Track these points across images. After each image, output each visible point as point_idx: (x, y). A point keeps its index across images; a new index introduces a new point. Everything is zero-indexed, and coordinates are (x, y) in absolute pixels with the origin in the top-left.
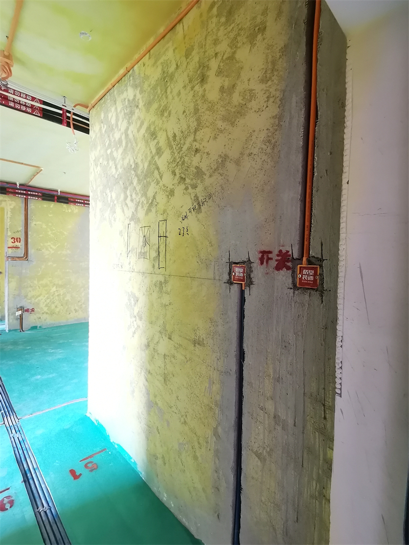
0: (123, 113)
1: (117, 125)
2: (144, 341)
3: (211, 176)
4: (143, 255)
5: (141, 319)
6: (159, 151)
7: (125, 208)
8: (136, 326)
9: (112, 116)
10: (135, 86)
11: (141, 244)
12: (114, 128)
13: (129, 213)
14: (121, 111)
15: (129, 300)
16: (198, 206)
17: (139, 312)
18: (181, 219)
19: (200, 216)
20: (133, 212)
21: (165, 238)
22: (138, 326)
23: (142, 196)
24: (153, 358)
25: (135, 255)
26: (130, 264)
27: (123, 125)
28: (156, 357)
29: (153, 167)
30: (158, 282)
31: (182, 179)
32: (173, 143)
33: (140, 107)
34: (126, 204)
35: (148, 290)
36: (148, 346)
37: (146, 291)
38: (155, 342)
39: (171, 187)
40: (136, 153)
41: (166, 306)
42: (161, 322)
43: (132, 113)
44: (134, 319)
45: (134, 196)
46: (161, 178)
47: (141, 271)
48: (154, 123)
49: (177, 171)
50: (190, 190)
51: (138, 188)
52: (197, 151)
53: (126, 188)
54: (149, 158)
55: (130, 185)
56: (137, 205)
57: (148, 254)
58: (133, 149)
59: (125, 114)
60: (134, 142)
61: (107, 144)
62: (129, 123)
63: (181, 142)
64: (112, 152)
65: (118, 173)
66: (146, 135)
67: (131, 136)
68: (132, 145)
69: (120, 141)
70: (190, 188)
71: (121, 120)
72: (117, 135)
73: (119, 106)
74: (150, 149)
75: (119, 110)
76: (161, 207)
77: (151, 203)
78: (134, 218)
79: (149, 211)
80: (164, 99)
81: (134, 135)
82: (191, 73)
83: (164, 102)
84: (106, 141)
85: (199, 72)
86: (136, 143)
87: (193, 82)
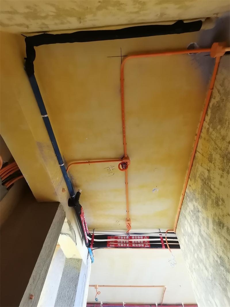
1: (192, 232)
9: (187, 227)
10: (191, 200)
12: (192, 235)
14: (191, 221)
33: (200, 210)
43: (198, 218)
48: (215, 215)
59: (194, 221)
61: (192, 251)
62: (199, 226)
64: (198, 255)
66: (215, 228)
67: (205, 235)
68: (209, 242)
71: (193, 227)
72: (196, 240)
73: (188, 218)
80: (213, 194)
81: (206, 233)
82: (220, 166)
83: (214, 196)
84: (191, 248)
85: (225, 161)
86: (211, 238)
87: (225, 169)
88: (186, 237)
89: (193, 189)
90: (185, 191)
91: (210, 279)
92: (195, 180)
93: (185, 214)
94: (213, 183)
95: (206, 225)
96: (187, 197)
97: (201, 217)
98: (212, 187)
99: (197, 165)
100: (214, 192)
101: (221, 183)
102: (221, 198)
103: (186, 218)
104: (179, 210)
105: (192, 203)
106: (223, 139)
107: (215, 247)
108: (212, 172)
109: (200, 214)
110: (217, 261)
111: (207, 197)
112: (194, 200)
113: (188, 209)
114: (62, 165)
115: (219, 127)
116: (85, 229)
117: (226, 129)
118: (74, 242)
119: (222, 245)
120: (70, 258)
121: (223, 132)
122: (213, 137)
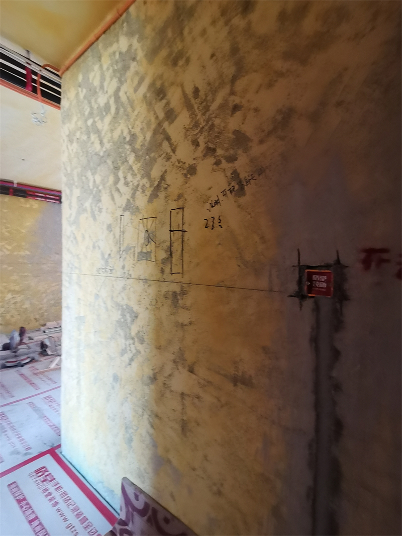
0: (111, 70)
1: (102, 87)
2: (148, 372)
3: (261, 142)
4: (145, 256)
5: (142, 341)
6: (170, 115)
7: (116, 195)
8: (134, 351)
9: (95, 77)
10: (130, 34)
11: (142, 241)
12: (97, 90)
13: (122, 201)
14: (108, 69)
15: (123, 315)
16: (238, 186)
17: (139, 332)
18: (208, 206)
19: (242, 200)
20: (128, 199)
21: (181, 232)
22: (139, 352)
23: (142, 177)
24: (162, 396)
25: (132, 256)
26: (123, 267)
27: (111, 85)
28: (168, 394)
29: (160, 137)
30: (170, 293)
31: (210, 151)
32: (193, 101)
33: (138, 58)
34: (118, 190)
35: (154, 303)
36: (154, 379)
37: (151, 304)
38: (166, 374)
39: (190, 162)
40: (132, 120)
41: (183, 325)
42: (175, 348)
43: (126, 68)
44: (131, 342)
45: (130, 178)
46: (174, 151)
47: (142, 277)
48: (161, 77)
49: (201, 140)
50: (224, 164)
51: (135, 168)
52: (236, 108)
53: (117, 168)
54: (153, 126)
55: (123, 163)
56: (135, 189)
57: (153, 255)
58: (127, 115)
59: (115, 71)
60: (129, 106)
61: (87, 113)
62: (121, 82)
63: (208, 98)
64: (94, 122)
65: (104, 149)
66: (148, 95)
67: (124, 98)
68: (125, 110)
69: (107, 107)
70: (223, 161)
71: (108, 79)
72: (102, 100)
73: (106, 62)
74: (155, 113)
75: (105, 67)
76: (174, 190)
77: (158, 186)
78: (129, 207)
79: (154, 196)
80: (179, 43)
84: (86, 110)
88: (84, 90)
89: (149, 14)
90: (128, 8)
93: (101, 52)
94: (192, 24)
95: (135, 85)
96: (125, 24)
97: (132, 69)
98: (186, 31)
100: (183, 41)
101: (204, 32)
105: (129, 40)
110: (125, 138)
111: (165, 43)
112: (138, 36)
113: (115, 47)
119: (145, 121)
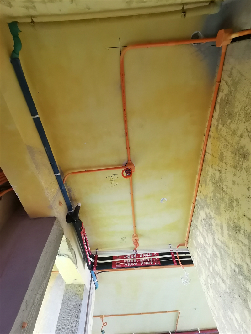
0: (205, 231)
1: (206, 243)
9: (200, 239)
10: (203, 208)
12: (205, 246)
27: (209, 239)
33: (213, 217)
43: (210, 225)
48: (230, 218)
61: (207, 264)
62: (213, 234)
64: (213, 268)
66: (230, 233)
67: (219, 243)
68: (224, 251)
69: (214, 252)
71: (206, 237)
72: (210, 251)
73: (201, 228)
75: (202, 231)
80: (226, 196)
81: (221, 241)
82: (232, 164)
83: (227, 198)
84: (206, 261)
85: (237, 157)
86: (226, 246)
87: (238, 166)
88: (199, 249)
89: (204, 195)
90: (196, 199)
91: (228, 291)
92: (206, 184)
93: (196, 224)
94: (225, 183)
95: (220, 232)
96: (198, 205)
97: (214, 224)
98: (225, 188)
99: (207, 167)
100: (227, 194)
101: (234, 182)
102: (235, 198)
103: (198, 229)
104: (190, 221)
105: (204, 210)
106: (234, 133)
107: (231, 255)
108: (223, 172)
109: (213, 221)
110: (235, 271)
111: (219, 201)
112: (206, 206)
113: (200, 218)
114: (58, 174)
115: (229, 121)
116: (86, 248)
117: (236, 122)
118: (75, 264)
119: (240, 252)
120: (71, 284)
121: (233, 126)
122: (223, 134)
